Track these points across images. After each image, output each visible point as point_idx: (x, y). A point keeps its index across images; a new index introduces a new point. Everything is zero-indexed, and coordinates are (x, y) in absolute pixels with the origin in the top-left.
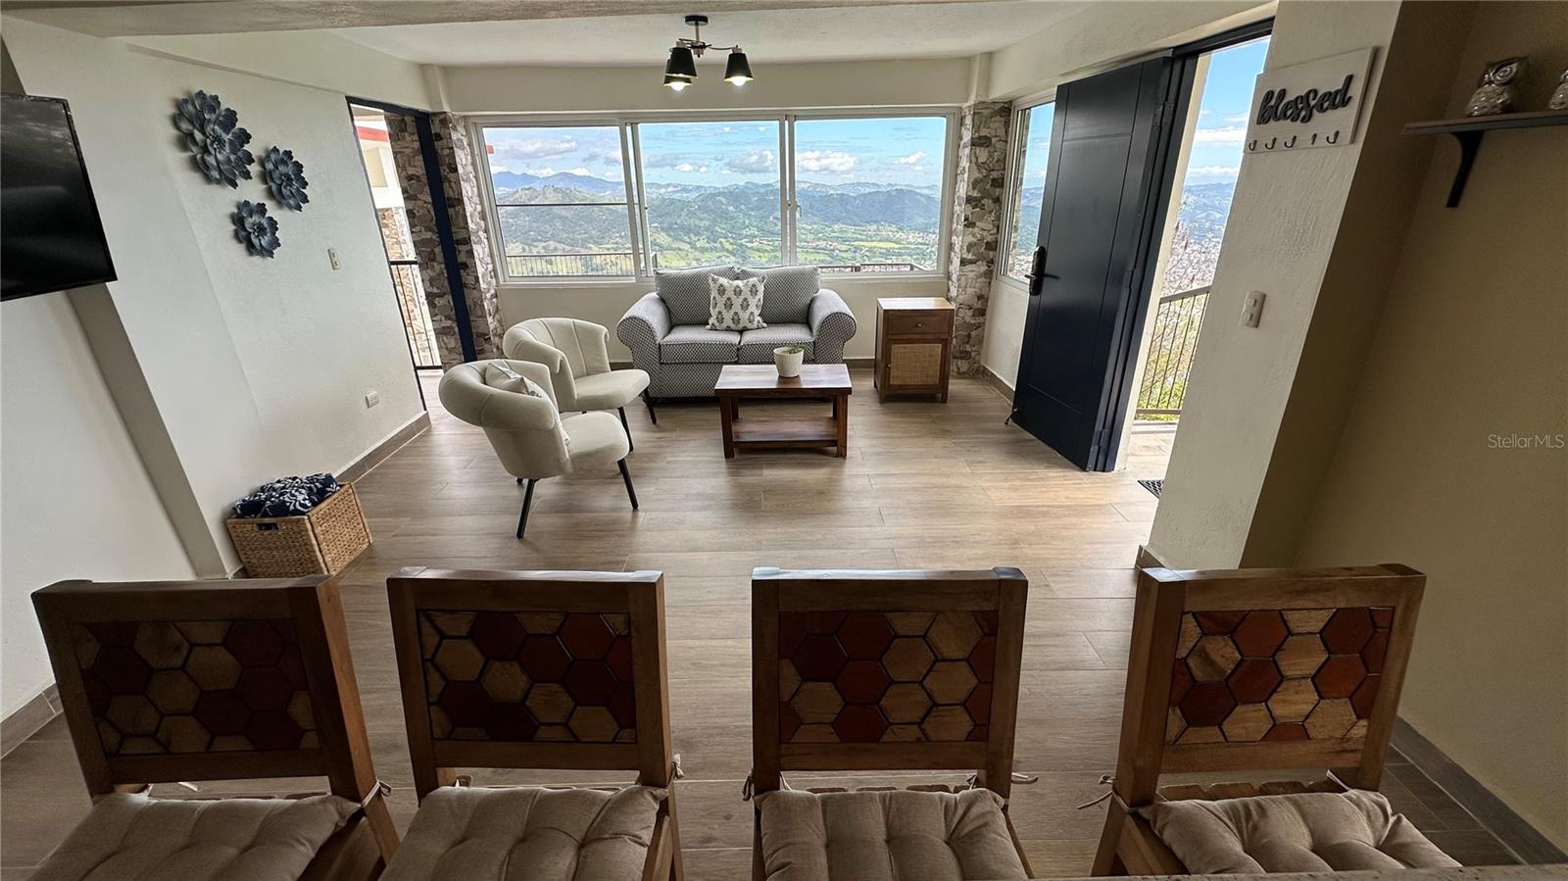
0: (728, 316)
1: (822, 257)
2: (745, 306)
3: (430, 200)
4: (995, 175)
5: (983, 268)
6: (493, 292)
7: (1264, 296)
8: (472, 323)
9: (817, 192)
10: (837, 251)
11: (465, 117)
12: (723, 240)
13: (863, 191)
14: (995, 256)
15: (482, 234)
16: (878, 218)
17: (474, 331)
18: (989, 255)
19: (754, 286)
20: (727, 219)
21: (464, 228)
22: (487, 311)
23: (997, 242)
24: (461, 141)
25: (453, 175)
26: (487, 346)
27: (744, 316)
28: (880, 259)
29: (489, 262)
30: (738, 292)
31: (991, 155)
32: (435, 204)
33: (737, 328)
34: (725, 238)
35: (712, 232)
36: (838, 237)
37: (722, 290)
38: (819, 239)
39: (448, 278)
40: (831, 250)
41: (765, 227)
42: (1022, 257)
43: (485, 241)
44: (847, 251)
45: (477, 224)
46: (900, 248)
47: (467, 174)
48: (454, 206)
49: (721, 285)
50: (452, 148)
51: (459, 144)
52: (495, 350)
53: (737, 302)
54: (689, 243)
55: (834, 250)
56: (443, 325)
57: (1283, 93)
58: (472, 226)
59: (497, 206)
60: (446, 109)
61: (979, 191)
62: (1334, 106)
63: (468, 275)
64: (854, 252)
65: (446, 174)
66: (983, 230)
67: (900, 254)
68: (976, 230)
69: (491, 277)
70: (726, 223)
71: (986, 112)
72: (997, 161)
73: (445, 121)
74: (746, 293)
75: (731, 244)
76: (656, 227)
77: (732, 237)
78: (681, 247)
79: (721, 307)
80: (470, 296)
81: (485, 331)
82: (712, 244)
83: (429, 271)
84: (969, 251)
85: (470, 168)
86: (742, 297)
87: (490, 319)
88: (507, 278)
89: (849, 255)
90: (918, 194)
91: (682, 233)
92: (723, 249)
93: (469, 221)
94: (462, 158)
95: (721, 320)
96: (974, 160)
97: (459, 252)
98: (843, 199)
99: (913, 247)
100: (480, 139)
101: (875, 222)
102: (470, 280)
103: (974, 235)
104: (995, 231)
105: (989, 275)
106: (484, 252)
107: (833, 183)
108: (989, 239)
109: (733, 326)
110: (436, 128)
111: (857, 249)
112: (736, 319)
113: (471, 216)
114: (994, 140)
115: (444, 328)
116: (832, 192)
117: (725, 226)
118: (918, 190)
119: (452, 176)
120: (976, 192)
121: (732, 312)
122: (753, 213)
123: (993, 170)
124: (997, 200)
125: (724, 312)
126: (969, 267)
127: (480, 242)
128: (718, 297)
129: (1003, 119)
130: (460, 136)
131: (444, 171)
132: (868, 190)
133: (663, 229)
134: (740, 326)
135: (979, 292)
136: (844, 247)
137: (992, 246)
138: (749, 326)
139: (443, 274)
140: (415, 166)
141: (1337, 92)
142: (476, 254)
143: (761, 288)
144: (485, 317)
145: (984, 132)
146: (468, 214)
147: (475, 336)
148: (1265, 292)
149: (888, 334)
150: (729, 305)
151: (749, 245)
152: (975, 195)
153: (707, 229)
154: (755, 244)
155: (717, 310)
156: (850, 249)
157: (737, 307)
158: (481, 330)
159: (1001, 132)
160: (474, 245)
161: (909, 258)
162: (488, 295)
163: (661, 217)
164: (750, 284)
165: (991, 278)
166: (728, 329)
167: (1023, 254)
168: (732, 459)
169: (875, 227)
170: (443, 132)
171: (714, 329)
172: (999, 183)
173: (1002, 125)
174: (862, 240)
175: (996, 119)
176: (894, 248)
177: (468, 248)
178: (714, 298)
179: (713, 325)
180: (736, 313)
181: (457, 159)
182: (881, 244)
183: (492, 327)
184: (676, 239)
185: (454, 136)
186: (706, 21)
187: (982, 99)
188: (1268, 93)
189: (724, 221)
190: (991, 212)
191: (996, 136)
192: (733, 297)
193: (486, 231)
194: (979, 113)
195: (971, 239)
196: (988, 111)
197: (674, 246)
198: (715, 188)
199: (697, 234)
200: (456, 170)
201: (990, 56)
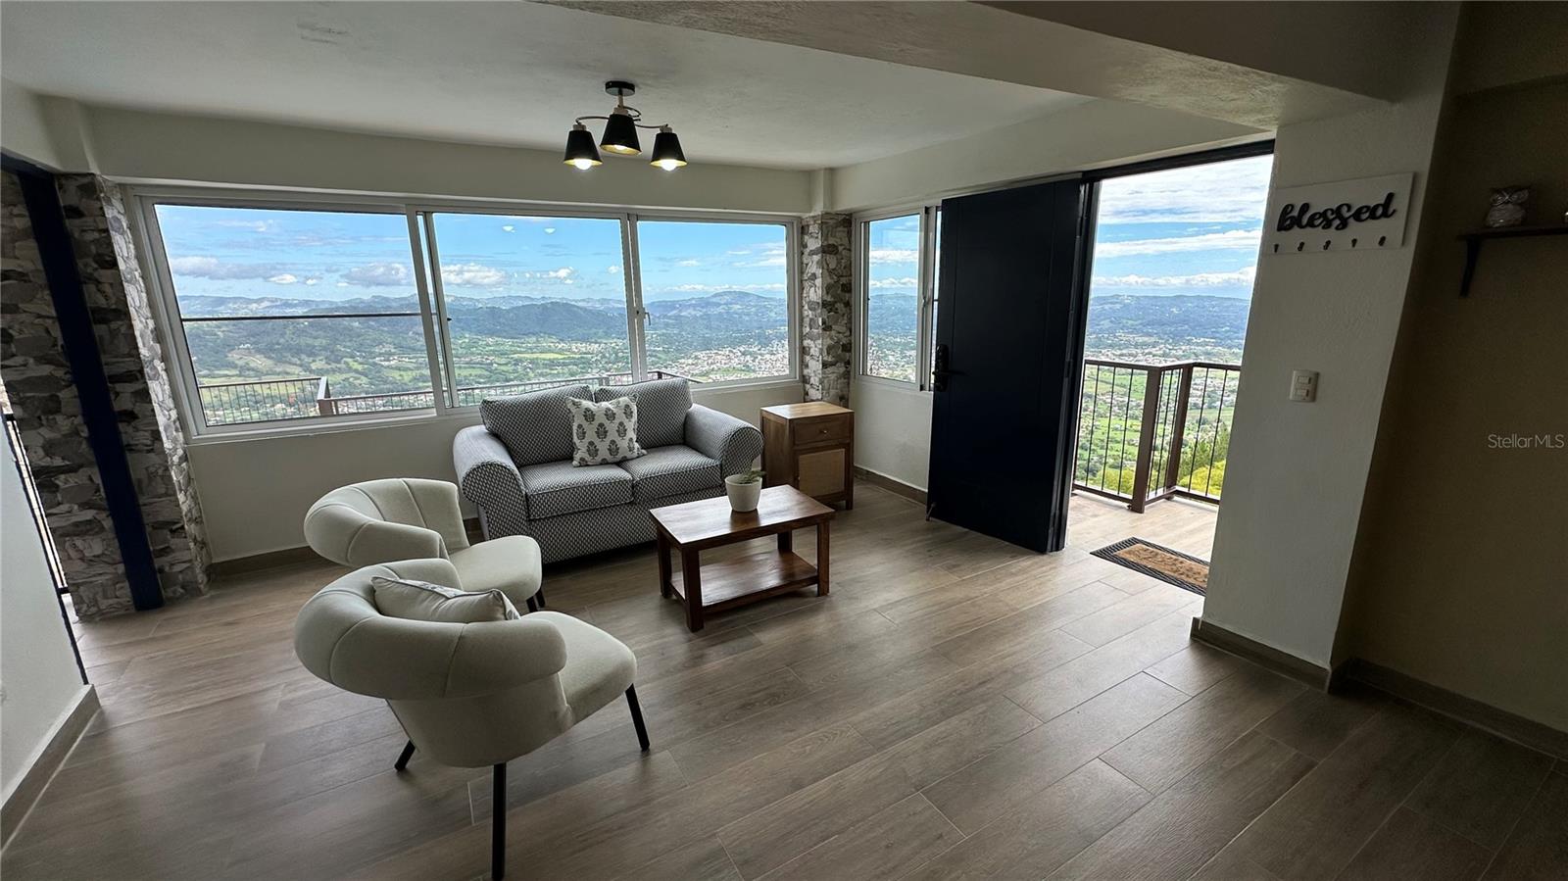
0: (603, 448)
1: (479, 372)
2: (622, 431)
3: (53, 313)
4: (844, 280)
5: (842, 370)
6: (180, 452)
7: (1317, 375)
8: (143, 508)
9: (464, 306)
10: (495, 365)
11: (122, 186)
12: (349, 360)
13: (515, 305)
14: (850, 357)
15: (160, 366)
16: (537, 330)
17: (147, 520)
18: (846, 356)
19: (627, 406)
20: (350, 336)
21: (130, 355)
22: (176, 484)
23: (851, 344)
24: (119, 220)
25: (109, 272)
26: (175, 542)
27: (623, 444)
28: (545, 370)
29: (172, 406)
30: (610, 415)
31: (839, 263)
32: (62, 318)
33: (616, 460)
34: (352, 357)
35: (332, 352)
36: (494, 351)
37: (589, 415)
38: (472, 354)
39: (89, 440)
40: (487, 364)
41: (404, 343)
42: (682, 361)
43: (164, 374)
44: (506, 364)
45: (151, 349)
46: (564, 359)
47: (131, 272)
48: (105, 321)
49: (587, 410)
50: (107, 231)
51: (116, 225)
52: (192, 545)
53: (612, 427)
54: (301, 366)
55: (491, 364)
56: (74, 519)
57: (1305, 207)
58: (144, 352)
59: (182, 320)
60: (94, 170)
61: (832, 296)
62: (1373, 216)
63: (137, 429)
64: (515, 365)
65: (89, 270)
66: (839, 333)
67: (564, 364)
68: (833, 333)
69: (177, 430)
70: (350, 341)
71: (831, 222)
72: (845, 268)
73: (90, 187)
74: (621, 417)
75: (361, 363)
76: (248, 348)
77: (360, 356)
78: (288, 370)
79: (591, 435)
80: (138, 466)
81: (174, 517)
82: (334, 365)
83: (42, 431)
84: (828, 354)
85: (134, 264)
86: (617, 421)
87: (181, 497)
88: (202, 428)
89: (510, 368)
90: (574, 306)
91: (289, 355)
92: (350, 369)
93: (140, 345)
94: (123, 247)
95: (592, 450)
96: (825, 267)
97: (117, 394)
98: (493, 312)
99: (577, 356)
100: (151, 218)
101: (534, 334)
102: (143, 438)
103: (832, 339)
104: (848, 333)
105: (847, 375)
106: (163, 391)
107: (483, 297)
108: (844, 341)
109: (609, 458)
110: (68, 197)
111: (517, 362)
112: (613, 449)
113: (142, 336)
114: (840, 248)
115: (76, 524)
116: (480, 306)
117: (348, 344)
118: (573, 303)
119: (105, 275)
120: (830, 296)
121: (608, 441)
122: (386, 329)
123: (842, 276)
124: (848, 304)
125: (597, 441)
126: (830, 369)
127: (157, 376)
128: (585, 424)
129: (846, 229)
130: (116, 213)
131: (86, 265)
132: (521, 303)
133: (259, 351)
134: (619, 457)
135: (840, 394)
136: (503, 361)
137: (847, 348)
138: (629, 455)
139: (77, 433)
140: (16, 258)
141: (1377, 206)
142: (153, 396)
143: (635, 409)
144: (175, 494)
145: (831, 241)
146: (137, 333)
147: (149, 529)
148: (1318, 371)
149: (794, 444)
150: (602, 432)
151: (387, 363)
152: (829, 300)
153: (325, 349)
154: (392, 363)
155: (586, 441)
156: (509, 362)
157: (612, 435)
158: (165, 515)
159: (845, 241)
160: (149, 382)
161: (575, 367)
162: (176, 459)
163: (253, 336)
164: (622, 404)
165: (849, 378)
166: (604, 463)
167: (683, 358)
168: (701, 631)
169: (535, 339)
170: (84, 204)
171: (584, 464)
172: (847, 288)
173: (845, 234)
174: (521, 352)
175: (839, 229)
176: (557, 359)
177: (137, 386)
178: (580, 426)
179: (582, 459)
180: (613, 442)
181: (116, 247)
182: (543, 356)
183: (185, 508)
184: (280, 361)
185: (109, 213)
186: (633, 90)
187: (829, 210)
188: (1287, 206)
189: (348, 339)
190: (844, 315)
191: (841, 245)
192: (607, 423)
193: (164, 359)
194: (826, 223)
195: (829, 342)
196: (835, 221)
197: (278, 370)
198: (331, 303)
199: (311, 354)
200: (114, 264)
201: (832, 171)
